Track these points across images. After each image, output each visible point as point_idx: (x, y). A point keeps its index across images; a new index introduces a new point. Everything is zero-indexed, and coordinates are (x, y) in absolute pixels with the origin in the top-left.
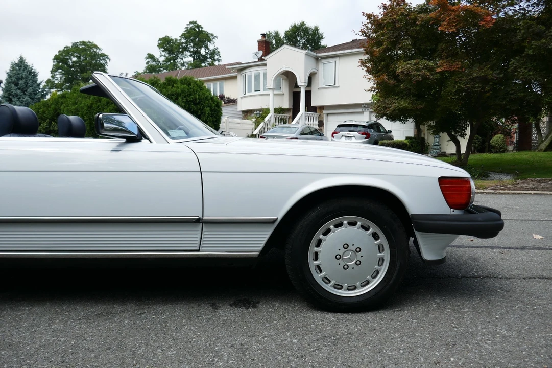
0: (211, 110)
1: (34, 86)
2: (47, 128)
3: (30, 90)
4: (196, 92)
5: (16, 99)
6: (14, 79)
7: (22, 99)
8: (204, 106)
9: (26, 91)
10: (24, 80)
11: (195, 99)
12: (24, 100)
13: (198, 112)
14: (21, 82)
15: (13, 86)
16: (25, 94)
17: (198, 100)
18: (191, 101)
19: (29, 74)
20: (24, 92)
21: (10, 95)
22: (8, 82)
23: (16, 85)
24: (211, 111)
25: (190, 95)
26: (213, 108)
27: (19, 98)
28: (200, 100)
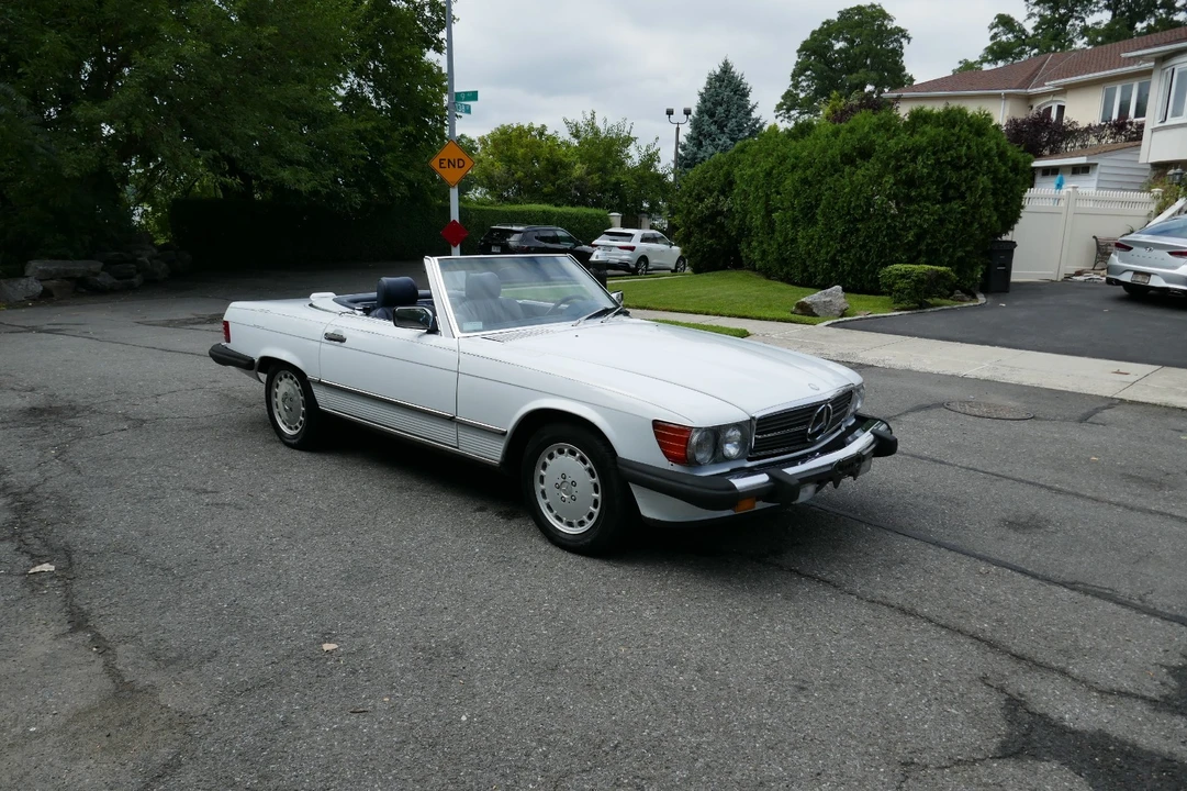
0: (995, 180)
1: (740, 115)
2: (713, 207)
3: (732, 124)
4: (964, 141)
5: (708, 141)
6: (709, 105)
7: (717, 141)
8: (977, 173)
9: (726, 126)
10: (724, 106)
11: (960, 158)
12: (721, 142)
13: (960, 186)
14: (720, 110)
15: (706, 117)
16: (724, 133)
17: (965, 160)
18: (949, 163)
19: (735, 94)
20: (721, 127)
21: (701, 134)
22: (700, 112)
23: (712, 115)
24: (993, 183)
25: (949, 149)
26: (1001, 176)
27: (714, 140)
28: (968, 159)
